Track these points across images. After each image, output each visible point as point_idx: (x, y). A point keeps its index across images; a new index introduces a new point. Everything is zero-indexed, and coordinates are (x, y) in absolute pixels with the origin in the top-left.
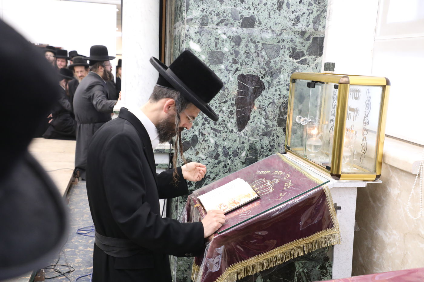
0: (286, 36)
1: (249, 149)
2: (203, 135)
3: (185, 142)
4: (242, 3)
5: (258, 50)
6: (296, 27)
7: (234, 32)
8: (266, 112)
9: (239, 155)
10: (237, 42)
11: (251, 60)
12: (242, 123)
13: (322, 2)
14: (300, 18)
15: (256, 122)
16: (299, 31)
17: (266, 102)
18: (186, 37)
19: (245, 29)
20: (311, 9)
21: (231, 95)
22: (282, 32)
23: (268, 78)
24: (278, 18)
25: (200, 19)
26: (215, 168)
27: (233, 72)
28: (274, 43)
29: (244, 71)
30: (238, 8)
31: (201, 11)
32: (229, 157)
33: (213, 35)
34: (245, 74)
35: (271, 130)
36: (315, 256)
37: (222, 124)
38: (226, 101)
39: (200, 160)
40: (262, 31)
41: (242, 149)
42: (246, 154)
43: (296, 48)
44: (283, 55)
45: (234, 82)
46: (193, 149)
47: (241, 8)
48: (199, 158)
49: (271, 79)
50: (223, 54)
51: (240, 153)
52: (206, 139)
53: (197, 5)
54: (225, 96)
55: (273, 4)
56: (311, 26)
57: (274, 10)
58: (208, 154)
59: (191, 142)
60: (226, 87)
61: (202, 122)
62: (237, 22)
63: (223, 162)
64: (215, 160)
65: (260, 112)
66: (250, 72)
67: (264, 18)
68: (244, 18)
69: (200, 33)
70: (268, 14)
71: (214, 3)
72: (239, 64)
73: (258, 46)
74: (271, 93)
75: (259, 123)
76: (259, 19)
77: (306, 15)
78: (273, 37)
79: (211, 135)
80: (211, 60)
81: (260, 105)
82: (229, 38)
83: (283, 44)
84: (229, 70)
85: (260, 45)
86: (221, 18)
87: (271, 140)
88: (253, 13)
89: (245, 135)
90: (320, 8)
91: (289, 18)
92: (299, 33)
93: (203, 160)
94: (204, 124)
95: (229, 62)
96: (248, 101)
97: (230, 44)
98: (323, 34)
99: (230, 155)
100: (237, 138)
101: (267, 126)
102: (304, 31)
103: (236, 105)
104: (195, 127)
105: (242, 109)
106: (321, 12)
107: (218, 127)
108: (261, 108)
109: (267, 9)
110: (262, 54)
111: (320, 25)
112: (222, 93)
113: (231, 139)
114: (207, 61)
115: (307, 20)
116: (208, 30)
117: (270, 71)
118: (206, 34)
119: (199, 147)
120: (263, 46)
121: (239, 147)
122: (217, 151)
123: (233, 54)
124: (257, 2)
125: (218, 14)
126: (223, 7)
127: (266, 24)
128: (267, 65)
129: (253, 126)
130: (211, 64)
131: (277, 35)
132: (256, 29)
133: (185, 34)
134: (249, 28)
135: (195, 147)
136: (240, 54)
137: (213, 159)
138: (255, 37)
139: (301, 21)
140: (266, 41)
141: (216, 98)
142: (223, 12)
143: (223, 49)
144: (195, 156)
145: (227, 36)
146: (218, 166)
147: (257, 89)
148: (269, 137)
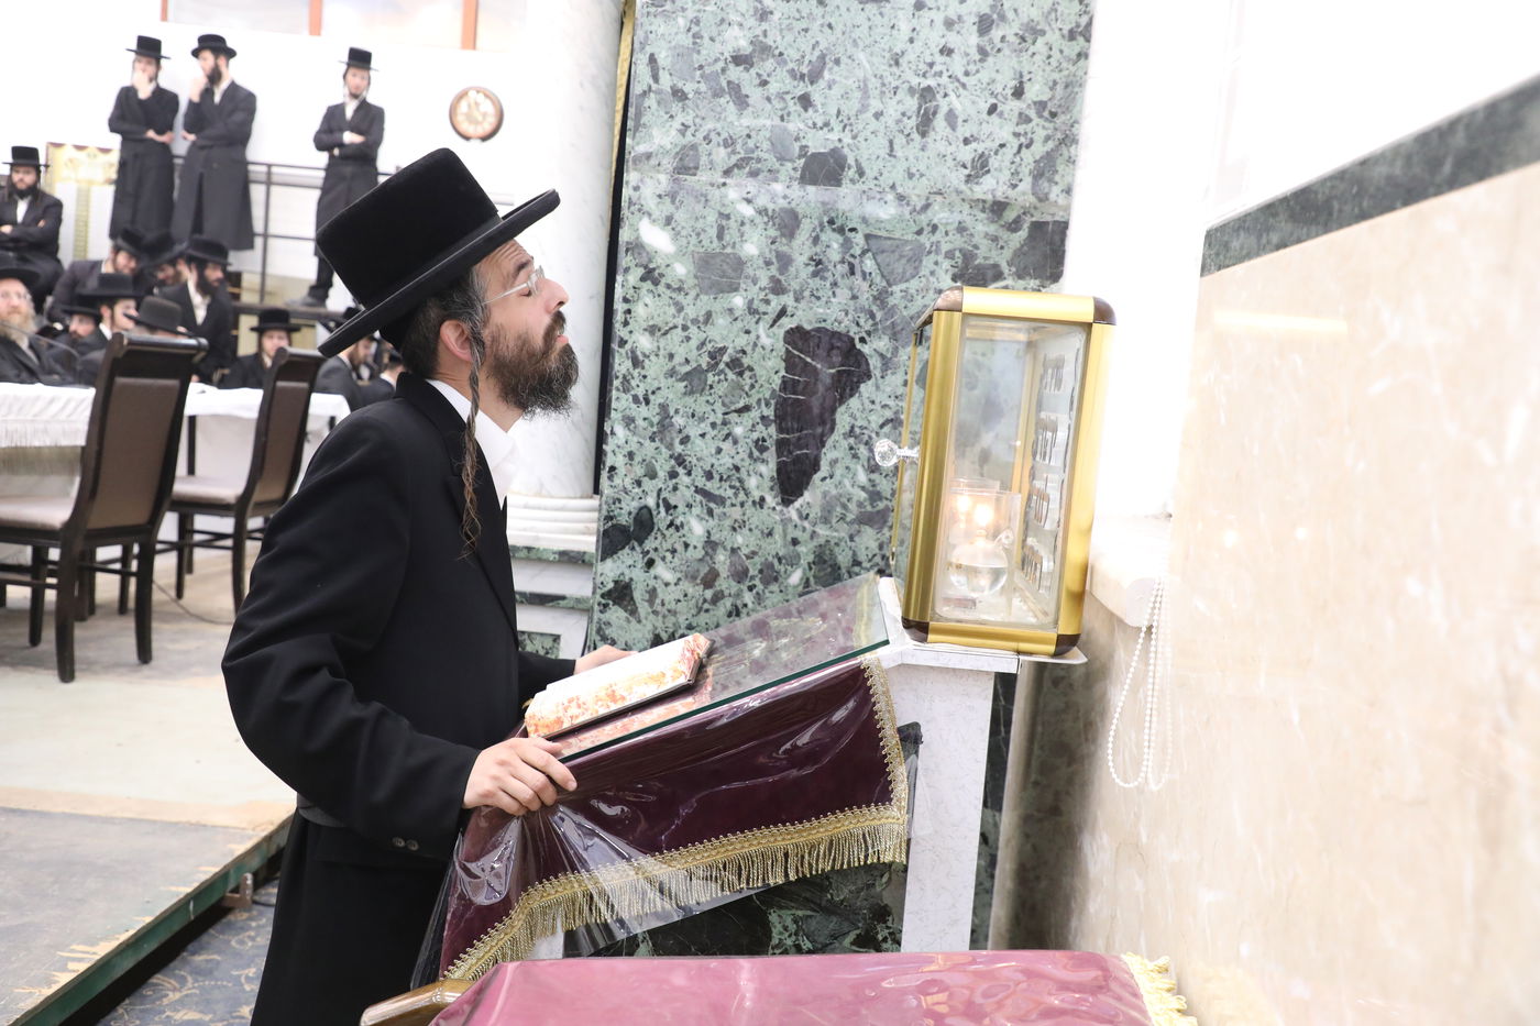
0: (942, 215)
1: (814, 563)
2: (669, 507)
3: (613, 526)
4: (806, 110)
5: (853, 256)
6: (977, 188)
7: (776, 195)
8: (871, 451)
9: (780, 580)
10: (785, 226)
11: (828, 285)
12: (791, 482)
13: (1063, 113)
14: (991, 161)
15: (837, 476)
16: (984, 201)
17: (873, 418)
18: (629, 208)
19: (811, 189)
20: (1026, 133)
21: (761, 390)
22: (929, 201)
23: (882, 344)
24: (920, 159)
25: (673, 154)
26: (702, 613)
27: (769, 319)
28: (903, 235)
29: (805, 316)
30: (794, 125)
31: (679, 131)
32: (748, 583)
33: (712, 203)
34: (808, 327)
35: (887, 507)
36: (842, 897)
37: (729, 476)
38: (747, 408)
39: (657, 586)
40: (865, 197)
41: (793, 561)
42: (802, 579)
43: (976, 251)
44: (932, 273)
45: (772, 350)
46: (638, 548)
47: (802, 126)
48: (655, 578)
49: (890, 345)
50: (739, 264)
51: (785, 572)
52: (678, 522)
53: (667, 113)
54: (743, 390)
55: (903, 114)
56: (1026, 185)
57: (906, 132)
58: (684, 568)
59: (632, 529)
60: (746, 365)
61: (667, 468)
62: (789, 165)
63: (731, 599)
64: (705, 589)
65: (851, 448)
66: (825, 321)
67: (874, 157)
68: (809, 154)
69: (673, 196)
70: (887, 144)
71: (719, 109)
72: (791, 294)
73: (852, 242)
74: (888, 389)
75: (847, 482)
76: (856, 160)
77: (1009, 152)
78: (900, 215)
79: (696, 510)
80: (703, 278)
81: (853, 427)
82: (760, 213)
83: (934, 239)
85: (859, 240)
86: (739, 153)
87: (885, 540)
88: (840, 140)
89: (801, 517)
90: (1056, 129)
91: (954, 160)
92: (987, 206)
93: (667, 584)
94: (673, 475)
95: (760, 289)
96: (816, 411)
97: (764, 233)
98: (1065, 211)
99: (752, 578)
100: (776, 526)
101: (875, 496)
102: (1003, 200)
103: (775, 421)
104: (646, 480)
105: (796, 435)
106: (1057, 143)
107: (719, 488)
108: (856, 438)
109: (882, 129)
110: (864, 268)
111: (1056, 183)
112: (732, 380)
113: (757, 527)
114: (691, 282)
115: (1014, 166)
116: (698, 188)
117: (889, 323)
118: (692, 199)
119: (656, 544)
120: (868, 244)
121: (781, 554)
122: (710, 562)
123: (773, 263)
124: (851, 107)
125: (730, 141)
126: (745, 121)
127: (881, 175)
128: (878, 302)
129: (829, 492)
130: (703, 291)
131: (915, 210)
132: (846, 190)
133: (628, 200)
134: (825, 185)
135: (644, 545)
136: (794, 265)
137: (698, 585)
138: (843, 214)
139: (992, 170)
140: (879, 229)
141: (713, 396)
142: (744, 136)
143: (741, 246)
144: (642, 571)
145: (754, 208)
146: (714, 607)
147: (845, 375)
148: (880, 529)
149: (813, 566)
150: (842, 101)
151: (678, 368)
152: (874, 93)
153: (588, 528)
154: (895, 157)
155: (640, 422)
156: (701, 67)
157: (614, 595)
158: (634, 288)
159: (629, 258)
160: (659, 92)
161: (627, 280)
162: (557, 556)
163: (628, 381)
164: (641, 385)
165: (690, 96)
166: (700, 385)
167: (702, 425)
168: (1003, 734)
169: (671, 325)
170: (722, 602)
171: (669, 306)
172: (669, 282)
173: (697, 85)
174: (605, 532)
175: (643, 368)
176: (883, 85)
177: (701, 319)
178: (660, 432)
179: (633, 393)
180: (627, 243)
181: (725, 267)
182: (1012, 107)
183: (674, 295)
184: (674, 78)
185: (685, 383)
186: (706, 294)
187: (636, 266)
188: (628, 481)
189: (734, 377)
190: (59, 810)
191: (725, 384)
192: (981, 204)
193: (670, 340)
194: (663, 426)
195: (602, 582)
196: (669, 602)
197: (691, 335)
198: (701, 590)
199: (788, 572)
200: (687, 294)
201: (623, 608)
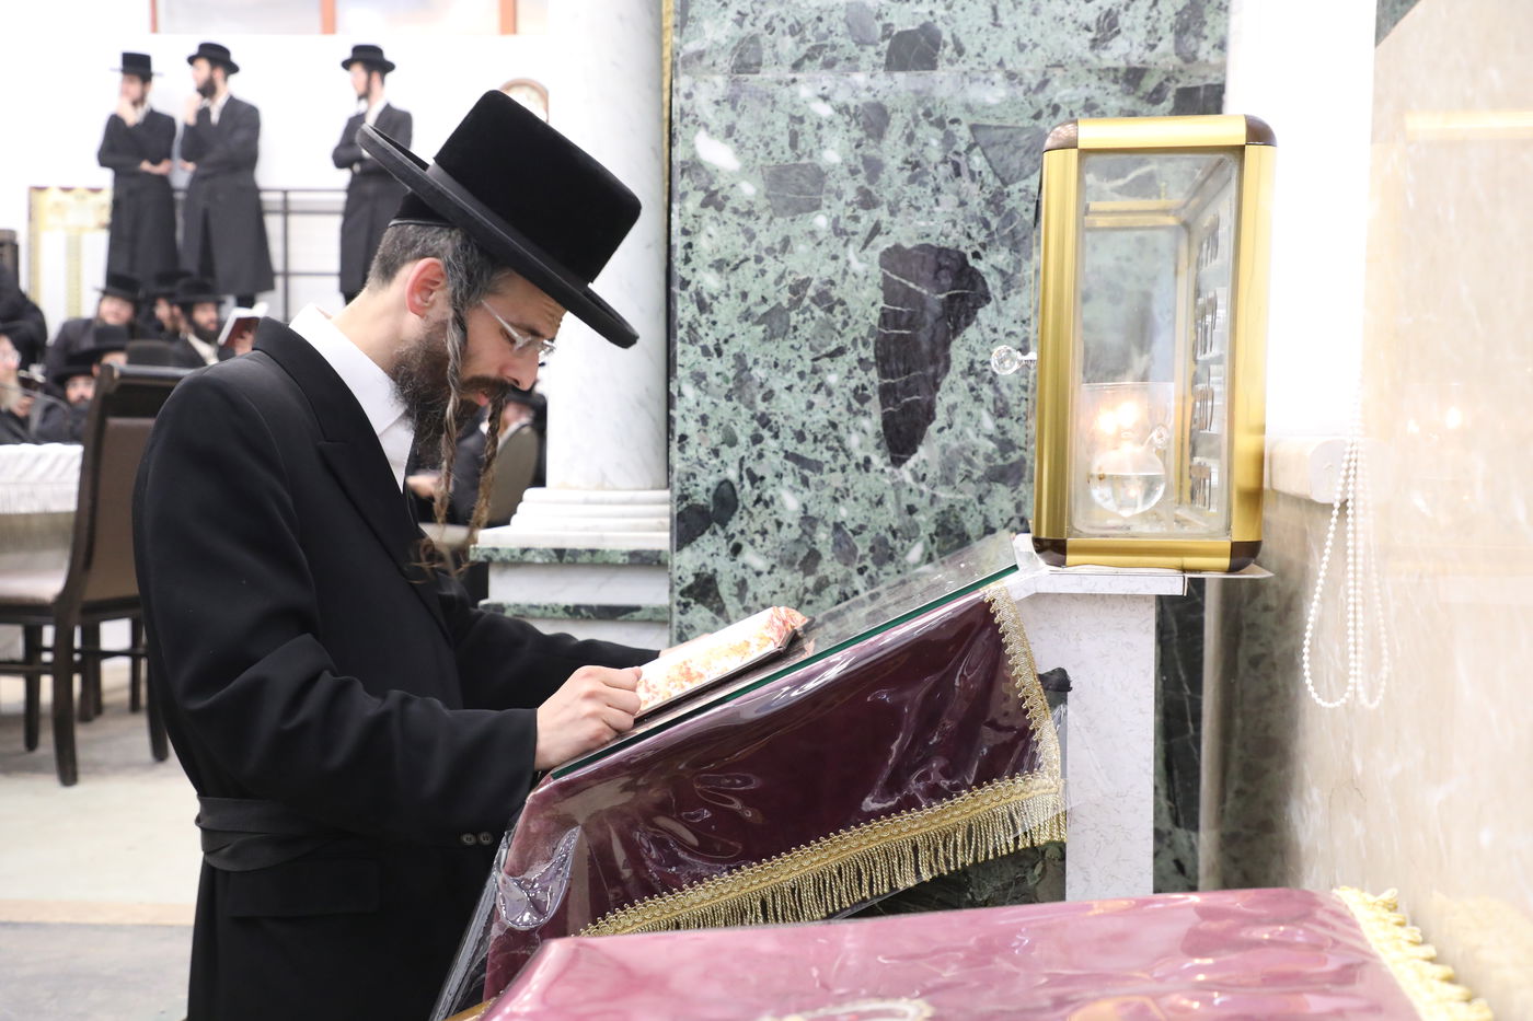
0: (1063, 92)
1: (937, 534)
2: (755, 479)
3: (689, 507)
5: (957, 153)
6: (1105, 55)
7: (858, 88)
8: (996, 389)
9: (897, 558)
11: (929, 191)
12: (901, 437)
14: (1121, 19)
15: (957, 426)
16: (1116, 70)
18: (681, 120)
19: (900, 76)
21: (856, 327)
22: (1047, 77)
23: (1000, 258)
24: (1031, 26)
25: (729, 51)
26: (804, 606)
27: (860, 239)
28: (1017, 121)
29: (905, 233)
30: (873, 2)
31: (735, 21)
32: (858, 565)
33: (780, 105)
34: (908, 245)
35: (1022, 457)
37: (825, 436)
38: (840, 351)
39: (746, 576)
40: (966, 80)
41: (911, 534)
42: (923, 555)
45: (866, 277)
46: (720, 533)
47: (883, 1)
48: (744, 566)
49: (1011, 259)
50: (819, 176)
51: (902, 548)
52: (766, 496)
53: (719, 1)
54: (834, 329)
56: (1167, 44)
58: (778, 552)
59: (711, 509)
60: (835, 299)
61: (749, 431)
62: (871, 50)
63: (838, 586)
64: (805, 576)
65: (972, 389)
66: (928, 236)
67: (975, 29)
68: (895, 33)
69: (733, 101)
70: (990, 11)
72: (885, 207)
73: (954, 136)
74: (1013, 313)
75: (970, 432)
76: (953, 36)
77: (1143, 6)
78: (1012, 98)
79: (788, 480)
80: (776, 197)
81: (972, 363)
82: (839, 111)
83: (1055, 122)
84: (846, 233)
85: (963, 133)
86: (809, 41)
87: (1022, 499)
88: (931, 13)
89: (916, 479)
91: (1075, 22)
92: (1120, 75)
93: (759, 574)
94: (757, 439)
95: (847, 204)
96: (925, 347)
97: (847, 135)
98: (1219, 71)
99: (862, 558)
100: (886, 492)
101: (1006, 445)
102: (1138, 66)
103: (876, 364)
104: (724, 449)
105: (903, 378)
107: (813, 451)
108: (977, 375)
110: (972, 167)
111: (1206, 38)
112: (821, 318)
113: (863, 495)
114: (762, 203)
115: (1150, 23)
116: (761, 88)
117: (1006, 231)
118: (756, 102)
119: (742, 525)
120: (975, 137)
121: (895, 526)
122: (810, 542)
123: (859, 171)
125: (797, 28)
126: (814, 2)
127: (985, 49)
128: (992, 207)
129: (948, 445)
130: (777, 212)
131: (1030, 89)
132: (943, 74)
133: (678, 111)
134: (917, 70)
135: (727, 528)
136: (885, 171)
137: (796, 571)
138: (942, 103)
139: (1123, 30)
140: (987, 117)
141: (799, 339)
142: (814, 20)
143: (820, 154)
144: (728, 559)
145: (832, 106)
146: (818, 597)
147: (958, 300)
148: (1015, 487)
149: (936, 538)
151: (753, 309)
153: (662, 523)
154: (1000, 26)
155: (713, 379)
157: (696, 591)
158: (695, 216)
159: (686, 180)
161: (685, 208)
162: (627, 558)
163: (694, 330)
164: (710, 333)
166: (781, 327)
167: (788, 376)
168: (1192, 731)
169: (741, 257)
170: (827, 590)
171: (738, 234)
172: (736, 205)
174: (679, 514)
175: (712, 312)
177: (777, 247)
178: (738, 388)
179: (701, 343)
180: (682, 163)
181: (802, 181)
183: (742, 221)
185: (762, 327)
186: (782, 216)
187: (695, 189)
188: (703, 452)
189: (822, 314)
190: (58, 920)
191: (813, 324)
192: (1110, 73)
193: (741, 277)
194: (741, 381)
195: (680, 578)
196: (763, 596)
197: (766, 268)
198: (801, 578)
199: (906, 548)
200: (758, 218)
201: (707, 607)
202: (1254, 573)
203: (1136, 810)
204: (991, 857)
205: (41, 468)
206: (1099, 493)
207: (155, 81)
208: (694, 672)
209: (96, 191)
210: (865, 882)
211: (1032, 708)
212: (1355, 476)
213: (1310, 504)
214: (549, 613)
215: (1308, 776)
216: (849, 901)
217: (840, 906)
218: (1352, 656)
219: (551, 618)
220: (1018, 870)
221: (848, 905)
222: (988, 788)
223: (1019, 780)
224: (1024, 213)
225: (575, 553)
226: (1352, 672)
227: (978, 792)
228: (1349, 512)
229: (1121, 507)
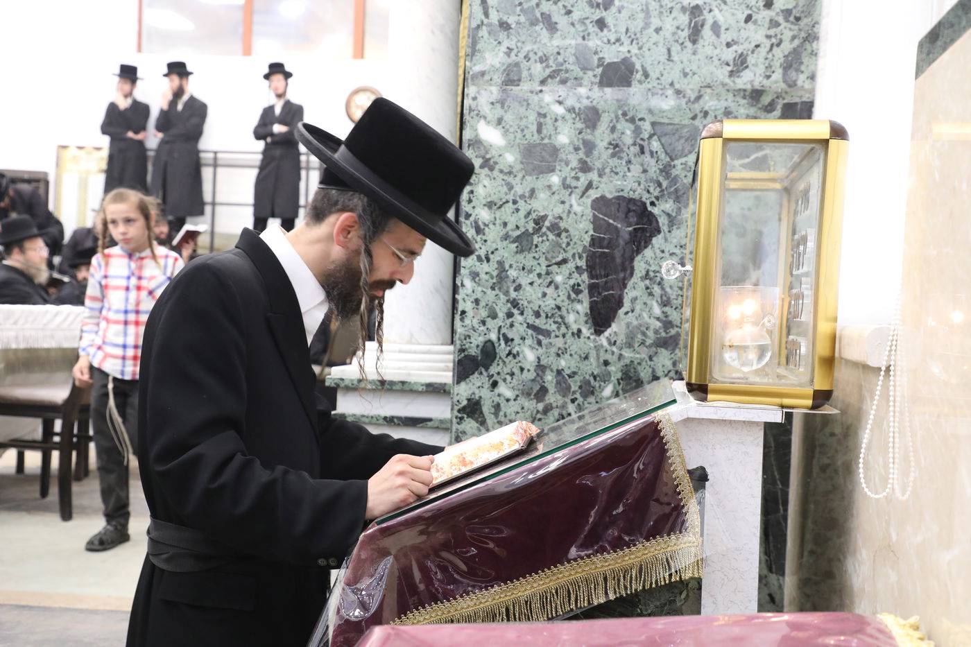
0: (711, 103)
1: (622, 379)
2: (508, 340)
3: (465, 356)
4: (602, 30)
5: (642, 139)
6: (738, 81)
7: (581, 97)
8: (663, 289)
9: (596, 393)
10: (589, 120)
11: (624, 163)
12: (601, 317)
13: (806, 17)
14: (749, 59)
15: (637, 311)
16: (745, 90)
18: (469, 113)
19: (608, 90)
20: (776, 35)
21: (575, 246)
22: (701, 93)
23: (668, 206)
24: (692, 61)
25: (501, 71)
26: (536, 422)
27: (579, 191)
28: (681, 121)
29: (608, 188)
30: (593, 43)
31: (505, 53)
32: (571, 397)
33: (533, 106)
34: (609, 196)
35: (677, 332)
37: (553, 314)
38: (564, 261)
39: (500, 402)
40: (650, 94)
41: (605, 378)
42: (613, 392)
45: (582, 215)
46: (485, 373)
48: (499, 395)
49: (674, 207)
50: (555, 151)
51: (600, 387)
52: (514, 351)
53: (496, 40)
54: (561, 247)
55: (678, 28)
56: (778, 75)
57: (681, 41)
58: (521, 387)
59: (479, 358)
60: (562, 228)
61: (505, 310)
62: (590, 73)
63: (558, 410)
64: (537, 403)
65: (647, 288)
66: (622, 190)
67: (656, 63)
68: (605, 63)
69: (502, 103)
70: (666, 51)
71: (535, 35)
72: (596, 172)
73: (641, 128)
74: (675, 241)
75: (645, 315)
76: (642, 66)
77: (763, 51)
78: (678, 106)
79: (529, 342)
80: (527, 163)
81: (648, 272)
82: (569, 111)
83: (705, 122)
84: (571, 188)
85: (646, 127)
86: (551, 67)
87: (677, 359)
88: (629, 51)
89: (610, 343)
91: (720, 60)
92: (747, 93)
93: (508, 400)
94: (510, 315)
95: (572, 169)
96: (618, 260)
97: (573, 126)
98: (810, 93)
99: (574, 392)
100: (591, 351)
101: (668, 324)
102: (759, 88)
103: (587, 270)
104: (489, 320)
105: (604, 280)
106: (802, 41)
107: (545, 324)
108: (650, 279)
109: (661, 40)
110: (651, 148)
111: (802, 72)
112: (553, 240)
113: (576, 353)
114: (519, 166)
115: (767, 62)
116: (520, 95)
117: (672, 189)
118: (517, 104)
119: (498, 369)
120: (654, 129)
121: (595, 373)
122: (541, 381)
123: (580, 149)
124: (637, 25)
125: (544, 58)
126: (556, 42)
127: (662, 75)
128: (664, 174)
129: (631, 323)
130: (528, 173)
131: (689, 101)
132: (635, 89)
133: (468, 108)
134: (618, 86)
135: (489, 370)
136: (597, 149)
137: (531, 400)
138: (634, 108)
139: (750, 66)
140: (662, 117)
141: (538, 253)
142: (555, 54)
143: (556, 137)
144: (489, 391)
145: (565, 108)
146: (545, 417)
147: (640, 231)
148: (673, 351)
149: (621, 381)
150: (629, 22)
151: (510, 233)
152: (654, 13)
153: (447, 366)
154: (672, 61)
155: (483, 276)
156: (520, 4)
157: (468, 410)
159: (471, 151)
160: (489, 25)
162: (424, 388)
164: (483, 247)
165: (513, 26)
166: (527, 245)
167: (531, 276)
168: (782, 511)
169: (504, 200)
170: (551, 412)
171: (502, 186)
172: (502, 168)
173: (517, 18)
174: (460, 362)
175: (484, 234)
176: (661, 6)
177: (527, 195)
178: (498, 282)
179: (477, 253)
180: (469, 140)
182: (764, 15)
183: (505, 178)
184: (500, 13)
185: (516, 245)
186: (531, 175)
187: (476, 157)
188: (475, 322)
189: (554, 237)
191: (547, 243)
192: (742, 92)
193: (504, 212)
194: (501, 278)
195: (458, 401)
196: (510, 415)
197: (519, 207)
198: (535, 403)
199: (602, 387)
200: (515, 176)
201: (475, 420)
202: (827, 410)
203: (747, 560)
204: (654, 586)
205: (59, 319)
206: (729, 356)
207: (139, 82)
208: (467, 460)
209: (98, 149)
210: (573, 599)
211: (683, 491)
212: (895, 351)
213: (865, 367)
214: (374, 421)
215: (860, 543)
216: (562, 611)
217: (556, 613)
218: (891, 465)
219: (375, 424)
220: (670, 595)
221: (561, 613)
222: (653, 541)
223: (673, 537)
224: (684, 178)
225: (392, 383)
226: (891, 476)
227: (648, 544)
228: (892, 373)
229: (743, 365)
